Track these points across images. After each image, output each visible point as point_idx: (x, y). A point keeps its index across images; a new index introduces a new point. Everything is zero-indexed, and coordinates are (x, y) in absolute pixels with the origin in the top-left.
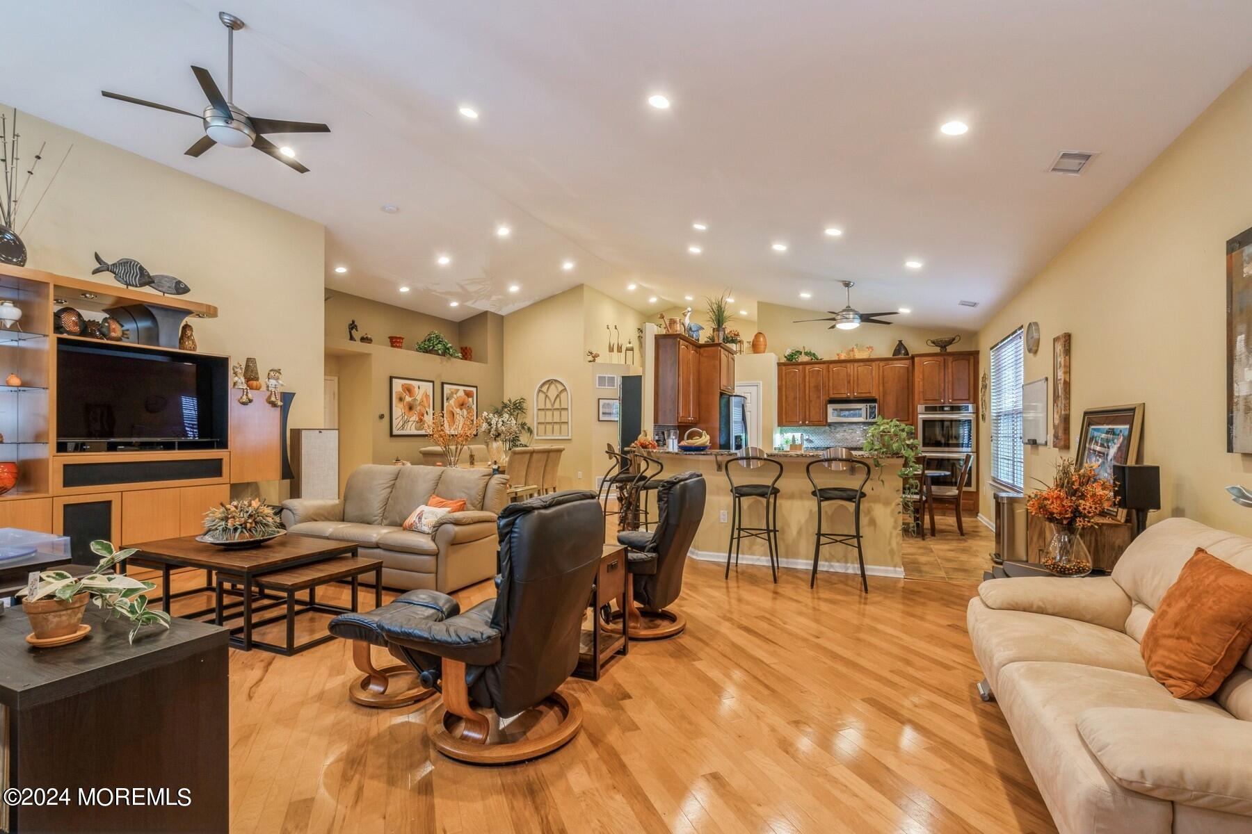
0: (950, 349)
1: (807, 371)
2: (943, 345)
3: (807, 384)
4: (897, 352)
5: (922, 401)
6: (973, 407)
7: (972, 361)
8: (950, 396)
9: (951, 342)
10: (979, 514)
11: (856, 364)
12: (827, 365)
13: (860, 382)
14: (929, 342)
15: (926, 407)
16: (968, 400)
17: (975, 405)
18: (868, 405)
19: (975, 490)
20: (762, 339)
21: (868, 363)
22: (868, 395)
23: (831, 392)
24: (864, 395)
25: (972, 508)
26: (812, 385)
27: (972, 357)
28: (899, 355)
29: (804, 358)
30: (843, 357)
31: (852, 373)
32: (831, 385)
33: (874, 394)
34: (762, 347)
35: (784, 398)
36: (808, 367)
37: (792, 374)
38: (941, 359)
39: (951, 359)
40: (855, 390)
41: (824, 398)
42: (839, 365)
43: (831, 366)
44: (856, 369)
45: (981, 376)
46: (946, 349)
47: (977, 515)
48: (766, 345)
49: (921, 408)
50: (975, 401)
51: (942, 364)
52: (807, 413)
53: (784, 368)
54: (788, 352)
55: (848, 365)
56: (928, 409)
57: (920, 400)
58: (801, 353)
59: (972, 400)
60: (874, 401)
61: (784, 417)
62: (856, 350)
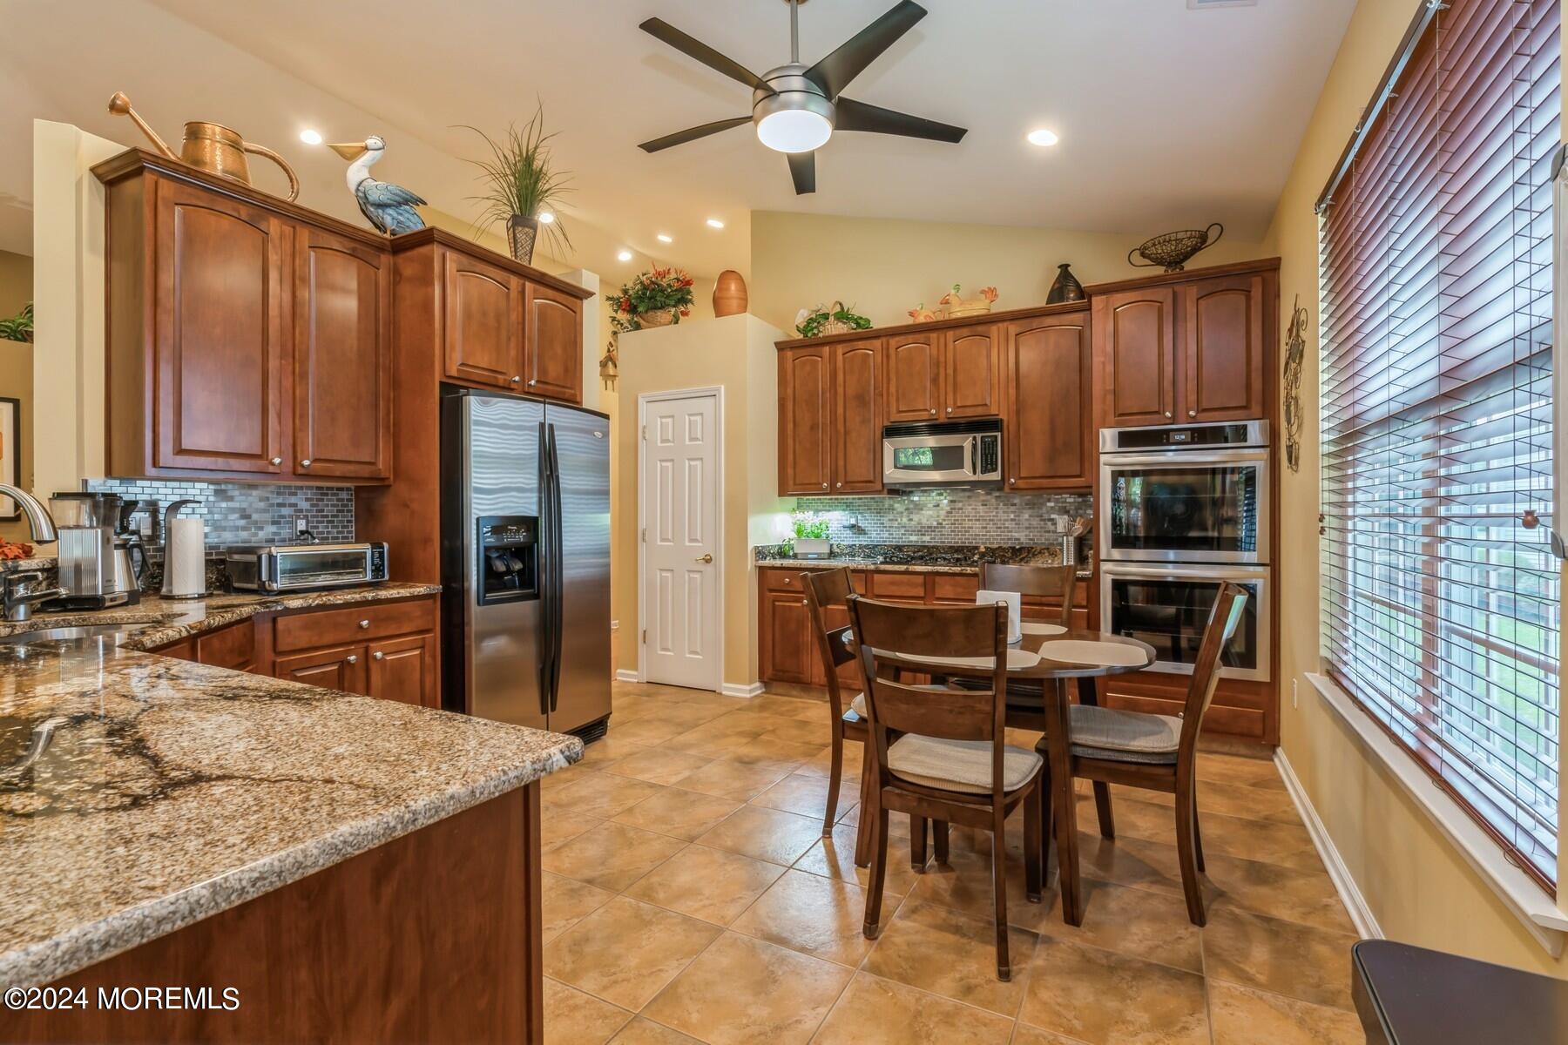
0: (1189, 265)
1: (840, 357)
2: (1176, 261)
3: (840, 390)
4: (1057, 293)
5: (1111, 419)
6: (1262, 429)
7: (1257, 293)
8: (1192, 398)
9: (1197, 246)
10: (1279, 750)
11: (950, 334)
12: (884, 339)
13: (960, 378)
14: (1136, 258)
15: (1120, 434)
16: (1246, 407)
17: (1268, 421)
18: (979, 436)
19: (1268, 680)
20: (733, 287)
21: (980, 329)
22: (980, 411)
23: (893, 409)
24: (970, 412)
25: (1258, 730)
26: (851, 391)
27: (1257, 282)
28: (1061, 299)
29: (834, 328)
30: (921, 319)
31: (942, 359)
32: (893, 389)
33: (998, 407)
34: (734, 303)
35: (790, 426)
36: (840, 349)
37: (808, 368)
38: (1163, 294)
39: (1192, 292)
40: (950, 401)
41: (879, 423)
42: (910, 338)
43: (893, 342)
44: (950, 345)
45: (1285, 324)
46: (1183, 268)
47: (1274, 752)
48: (746, 300)
49: (1108, 437)
50: (1268, 410)
51: (1168, 308)
52: (841, 463)
53: (789, 354)
54: (801, 317)
55: (934, 336)
56: (1127, 440)
57: (1105, 413)
58: (826, 316)
59: (1256, 409)
60: (993, 424)
61: (790, 471)
62: (953, 300)
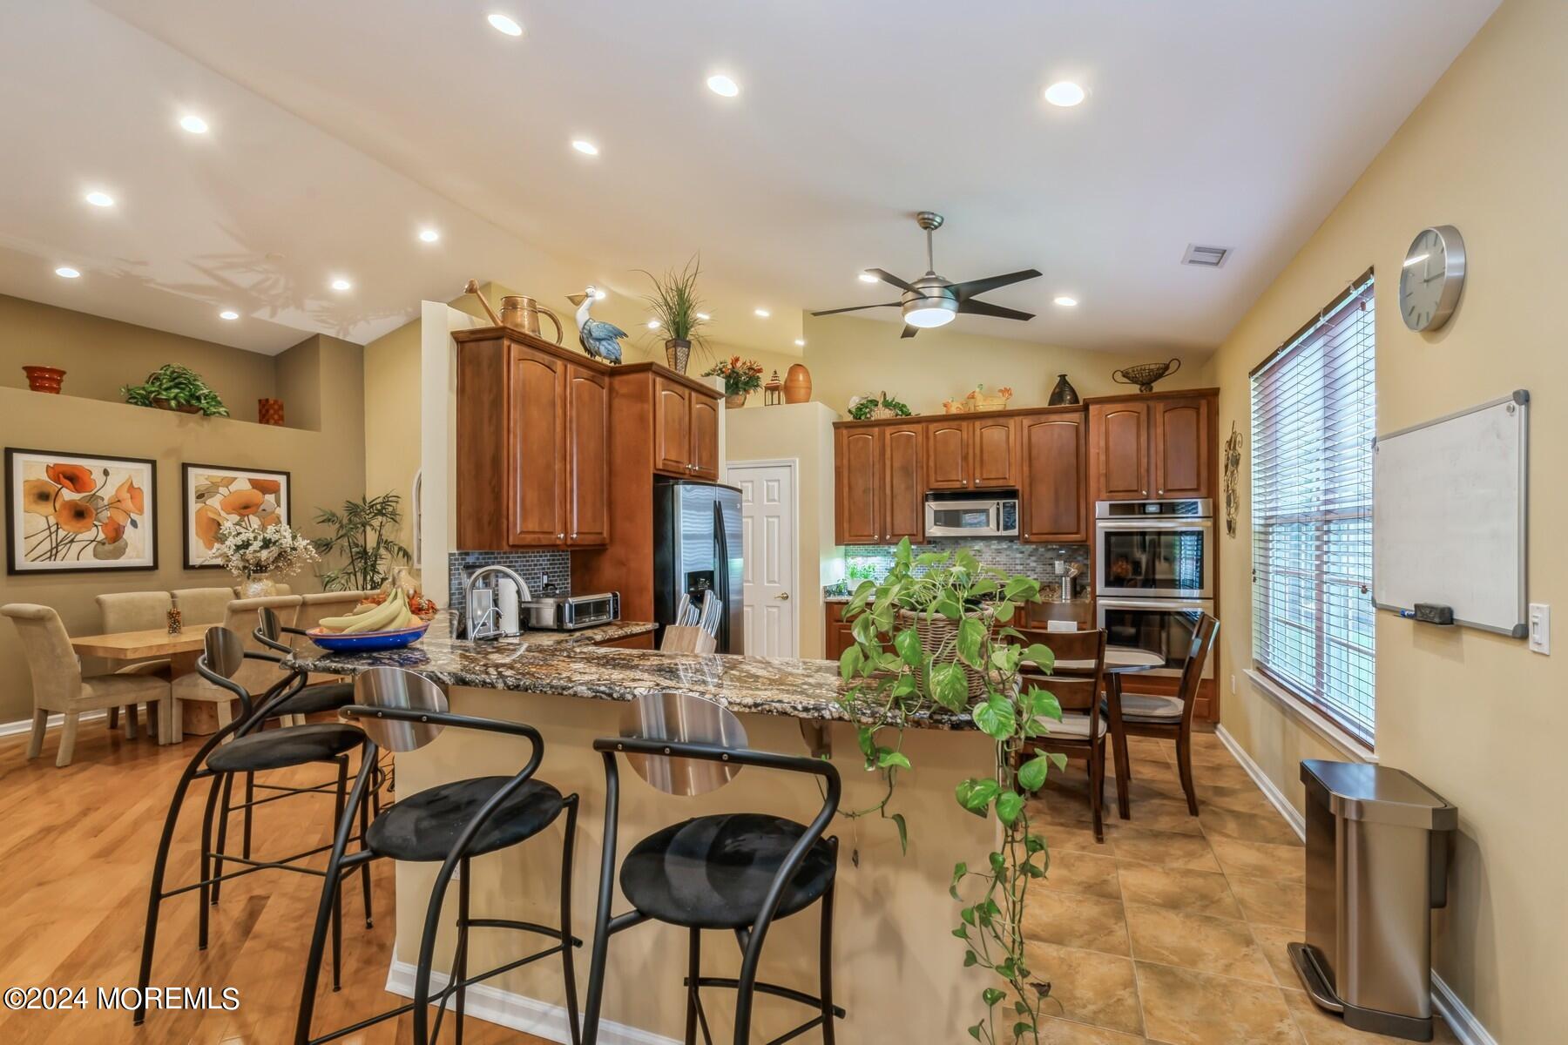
0: (1158, 387)
1: (888, 436)
2: (1146, 379)
3: (888, 463)
4: (1057, 397)
5: (1104, 495)
6: (1206, 507)
7: (1204, 410)
8: (1161, 481)
9: (1161, 373)
10: (1220, 726)
11: (978, 424)
12: (924, 424)
13: (986, 456)
14: (1119, 376)
15: (1111, 505)
16: (1197, 489)
17: (1211, 500)
18: (1001, 502)
19: (1212, 677)
20: (801, 377)
21: (1001, 421)
22: (1001, 483)
23: (932, 479)
24: (993, 483)
25: (1206, 714)
26: (897, 465)
27: (1204, 403)
28: (1060, 402)
29: (882, 413)
30: (954, 411)
31: (971, 442)
32: (932, 464)
33: (1014, 481)
34: (802, 392)
35: (846, 489)
36: (888, 430)
37: (860, 444)
38: (1140, 407)
39: (1160, 407)
40: (978, 474)
41: (919, 489)
42: (946, 424)
43: (932, 427)
44: (978, 432)
45: (1224, 436)
46: (1151, 389)
47: (1215, 727)
48: (810, 388)
49: (1101, 508)
50: (1212, 493)
51: (1144, 417)
52: (889, 519)
53: (845, 432)
54: (854, 402)
55: (964, 424)
56: (1114, 509)
57: (1099, 490)
58: (875, 403)
59: (1204, 491)
60: (1011, 493)
61: (846, 525)
62: (979, 396)
